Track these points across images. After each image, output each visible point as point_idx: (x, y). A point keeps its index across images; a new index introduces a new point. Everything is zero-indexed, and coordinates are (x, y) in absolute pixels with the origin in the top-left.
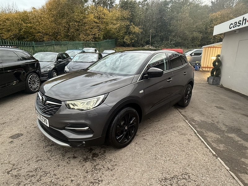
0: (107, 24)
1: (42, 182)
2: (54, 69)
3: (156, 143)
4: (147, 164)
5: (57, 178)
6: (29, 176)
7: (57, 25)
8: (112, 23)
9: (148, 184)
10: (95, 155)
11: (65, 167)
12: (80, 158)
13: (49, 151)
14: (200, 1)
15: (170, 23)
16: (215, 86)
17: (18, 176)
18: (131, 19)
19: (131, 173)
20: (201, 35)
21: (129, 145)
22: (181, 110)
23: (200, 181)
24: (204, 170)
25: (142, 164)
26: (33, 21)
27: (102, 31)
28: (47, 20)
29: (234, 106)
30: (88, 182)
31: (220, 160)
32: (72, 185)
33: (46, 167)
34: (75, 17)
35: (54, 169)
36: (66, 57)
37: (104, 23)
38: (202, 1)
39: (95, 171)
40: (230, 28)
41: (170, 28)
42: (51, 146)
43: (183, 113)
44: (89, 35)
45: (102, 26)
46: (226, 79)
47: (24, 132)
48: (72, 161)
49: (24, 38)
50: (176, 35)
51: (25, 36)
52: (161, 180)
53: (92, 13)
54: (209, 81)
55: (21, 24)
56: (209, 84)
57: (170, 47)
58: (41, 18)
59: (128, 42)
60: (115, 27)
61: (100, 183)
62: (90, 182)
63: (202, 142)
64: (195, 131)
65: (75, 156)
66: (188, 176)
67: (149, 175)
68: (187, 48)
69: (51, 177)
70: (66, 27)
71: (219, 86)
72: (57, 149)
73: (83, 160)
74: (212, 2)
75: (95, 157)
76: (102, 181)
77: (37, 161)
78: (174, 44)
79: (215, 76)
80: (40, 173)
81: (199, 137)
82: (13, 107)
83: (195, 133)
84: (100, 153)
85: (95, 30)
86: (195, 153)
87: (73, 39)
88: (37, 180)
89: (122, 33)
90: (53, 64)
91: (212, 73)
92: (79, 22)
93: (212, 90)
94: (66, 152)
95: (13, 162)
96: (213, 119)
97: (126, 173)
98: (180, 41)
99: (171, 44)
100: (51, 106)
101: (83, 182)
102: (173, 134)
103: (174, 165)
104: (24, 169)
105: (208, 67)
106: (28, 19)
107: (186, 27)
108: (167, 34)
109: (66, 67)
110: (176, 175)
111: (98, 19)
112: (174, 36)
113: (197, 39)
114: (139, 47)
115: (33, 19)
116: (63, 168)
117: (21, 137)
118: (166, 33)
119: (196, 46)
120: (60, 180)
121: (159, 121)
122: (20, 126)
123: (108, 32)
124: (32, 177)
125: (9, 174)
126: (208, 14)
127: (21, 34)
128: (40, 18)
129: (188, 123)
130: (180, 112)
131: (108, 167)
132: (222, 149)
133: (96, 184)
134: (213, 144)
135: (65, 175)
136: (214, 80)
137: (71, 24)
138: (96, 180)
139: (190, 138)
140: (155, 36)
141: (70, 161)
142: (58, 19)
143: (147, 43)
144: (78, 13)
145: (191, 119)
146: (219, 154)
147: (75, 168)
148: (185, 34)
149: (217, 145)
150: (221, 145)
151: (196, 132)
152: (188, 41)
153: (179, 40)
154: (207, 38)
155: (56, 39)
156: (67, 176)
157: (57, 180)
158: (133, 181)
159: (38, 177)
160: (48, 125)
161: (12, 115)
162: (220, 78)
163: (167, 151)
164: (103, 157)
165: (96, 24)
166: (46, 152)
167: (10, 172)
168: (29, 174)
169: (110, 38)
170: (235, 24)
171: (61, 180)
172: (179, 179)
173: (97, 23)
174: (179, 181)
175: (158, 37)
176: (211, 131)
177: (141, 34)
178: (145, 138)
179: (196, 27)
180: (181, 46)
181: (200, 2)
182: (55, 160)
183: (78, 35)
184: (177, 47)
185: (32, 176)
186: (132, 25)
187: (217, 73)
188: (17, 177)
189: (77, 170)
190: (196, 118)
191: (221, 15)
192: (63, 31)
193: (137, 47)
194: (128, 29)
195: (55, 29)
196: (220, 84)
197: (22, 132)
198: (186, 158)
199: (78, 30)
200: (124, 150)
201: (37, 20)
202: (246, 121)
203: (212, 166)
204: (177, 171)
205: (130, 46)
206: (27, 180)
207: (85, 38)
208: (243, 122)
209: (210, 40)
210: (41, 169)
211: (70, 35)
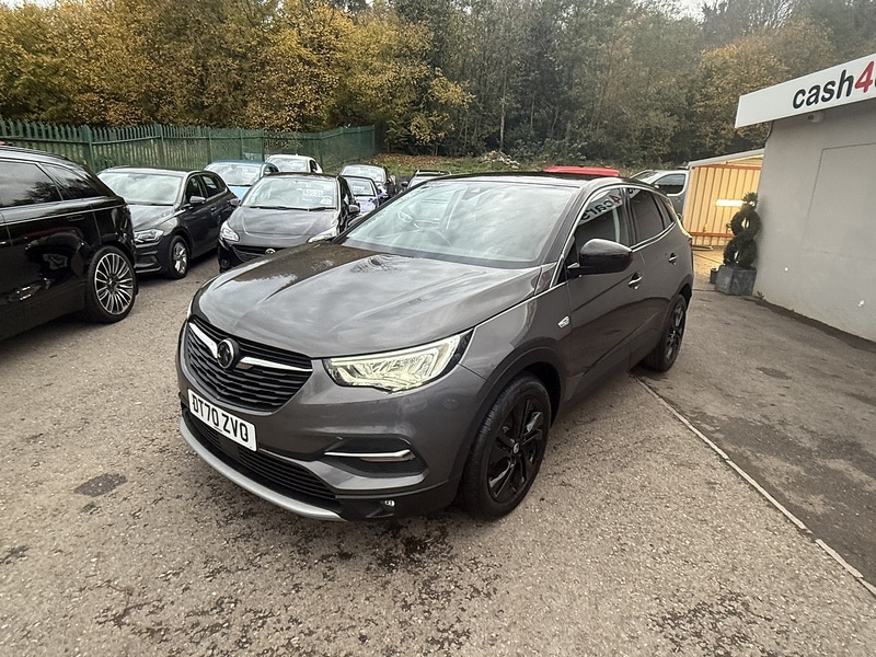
0: (347, 67)
1: (256, 648)
2: (177, 231)
3: (607, 499)
4: (600, 571)
5: (307, 632)
6: (199, 628)
7: (159, 63)
8: (366, 66)
9: (623, 635)
10: (413, 546)
11: (321, 591)
12: (367, 559)
13: (247, 537)
14: (672, 3)
15: (570, 77)
16: (737, 299)
17: (160, 630)
18: (436, 57)
19: (559, 603)
20: (673, 122)
21: (520, 508)
22: (654, 384)
23: (784, 619)
24: (784, 583)
25: (582, 570)
26: (60, 45)
27: (328, 94)
28: (119, 43)
29: (817, 366)
30: (421, 639)
31: (824, 546)
32: (368, 653)
33: (251, 593)
34: (229, 37)
35: (286, 601)
36: (214, 187)
37: (338, 65)
38: (677, 4)
39: (434, 601)
40: (796, 106)
41: (570, 93)
42: (245, 516)
43: (666, 393)
44: (281, 107)
45: (329, 77)
46: (776, 276)
47: (126, 467)
48: (341, 570)
49: (26, 109)
50: (589, 118)
51: (33, 103)
52: (661, 622)
53: (292, 26)
54: (717, 281)
55: (14, 55)
56: (716, 290)
57: (571, 158)
58: (94, 35)
59: (425, 136)
60: (377, 81)
61: (461, 640)
62: (427, 641)
63: (752, 488)
64: (720, 451)
65: (345, 551)
66: (743, 604)
67: (617, 608)
68: (628, 166)
69: (282, 629)
70: (194, 75)
71: (750, 298)
72: (272, 527)
73: (380, 565)
74: (706, 10)
75: (416, 551)
76: (467, 634)
77: (213, 574)
78: (582, 150)
79: (740, 265)
80: (239, 619)
81: (738, 474)
82: (49, 377)
83: (724, 460)
84: (428, 536)
85: (305, 91)
86: (742, 526)
87: (219, 120)
88: (238, 643)
89: (404, 106)
90: (170, 215)
91: (728, 254)
92: (244, 56)
93: (731, 313)
94: (308, 539)
95: (123, 582)
96: (766, 411)
97: (539, 601)
98: (604, 140)
99: (573, 151)
100: (265, 375)
101: (402, 641)
102: (654, 465)
103: (687, 570)
104: (172, 603)
105: (704, 235)
106: (42, 37)
107: (622, 91)
108: (560, 114)
109: (225, 225)
110: (704, 603)
111: (314, 50)
112: (583, 123)
113: (660, 135)
114: (461, 156)
115: (62, 36)
116: (314, 595)
117: (122, 489)
118: (554, 111)
119: (656, 161)
120: (318, 639)
121: (594, 420)
122: (103, 448)
123: (352, 97)
124: (212, 632)
125: (124, 627)
126: (696, 49)
127: (14, 91)
128: (92, 33)
129: (691, 427)
130: (655, 390)
131: (472, 586)
132: (820, 510)
133: (450, 645)
134: (786, 494)
135: (332, 619)
136: (736, 280)
137: (211, 61)
138: (444, 631)
139: (714, 476)
140: (517, 120)
141: (331, 569)
142: (160, 40)
143: (492, 143)
144: (240, 22)
145: (694, 413)
146: (817, 528)
147: (358, 593)
148: (619, 115)
149: (803, 497)
150: (812, 498)
151: (726, 457)
152: (631, 142)
153: (599, 136)
154: (693, 132)
155: (155, 119)
156: (338, 622)
157: (308, 638)
158: (572, 630)
159: (236, 630)
160: (252, 445)
161: (58, 405)
162: (755, 274)
163: (650, 522)
164: (442, 550)
165: (306, 67)
166: (236, 539)
167: (122, 616)
168: (198, 624)
169: (359, 119)
170: (815, 91)
171: (322, 638)
172: (717, 616)
173: (309, 63)
174: (718, 621)
175: (529, 122)
176: (771, 451)
177: (470, 109)
178: (566, 482)
179: (658, 93)
180: (604, 158)
181: (670, 8)
182: (277, 566)
183: (239, 105)
184: (593, 159)
185: (214, 628)
186: (438, 76)
187: (745, 254)
188: (157, 636)
189: (367, 599)
190: (711, 410)
191: (738, 56)
192: (181, 87)
193: (454, 157)
194: (425, 90)
195: (151, 79)
196: (755, 293)
197: (117, 470)
198: (718, 545)
199: (237, 86)
200: (507, 524)
201: (80, 40)
202: (867, 415)
203: (807, 569)
204: (702, 590)
205: (429, 154)
206: (198, 643)
207: (266, 118)
208: (858, 422)
209: (703, 141)
210: (236, 603)
211: (210, 105)
